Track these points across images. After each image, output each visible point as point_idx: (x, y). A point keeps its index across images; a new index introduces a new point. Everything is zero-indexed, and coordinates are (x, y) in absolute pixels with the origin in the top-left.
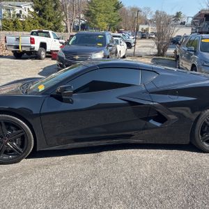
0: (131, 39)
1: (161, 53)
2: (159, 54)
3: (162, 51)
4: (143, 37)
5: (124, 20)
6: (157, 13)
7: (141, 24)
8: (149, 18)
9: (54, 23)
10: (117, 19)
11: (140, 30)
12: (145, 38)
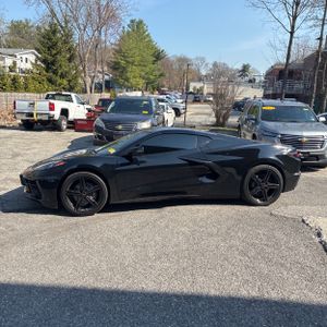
0: (180, 103)
1: (220, 122)
2: (218, 124)
3: (221, 120)
4: (196, 100)
5: (167, 75)
6: (215, 65)
7: (193, 80)
8: (204, 72)
9: (69, 81)
10: (158, 73)
11: (191, 90)
12: (199, 101)
